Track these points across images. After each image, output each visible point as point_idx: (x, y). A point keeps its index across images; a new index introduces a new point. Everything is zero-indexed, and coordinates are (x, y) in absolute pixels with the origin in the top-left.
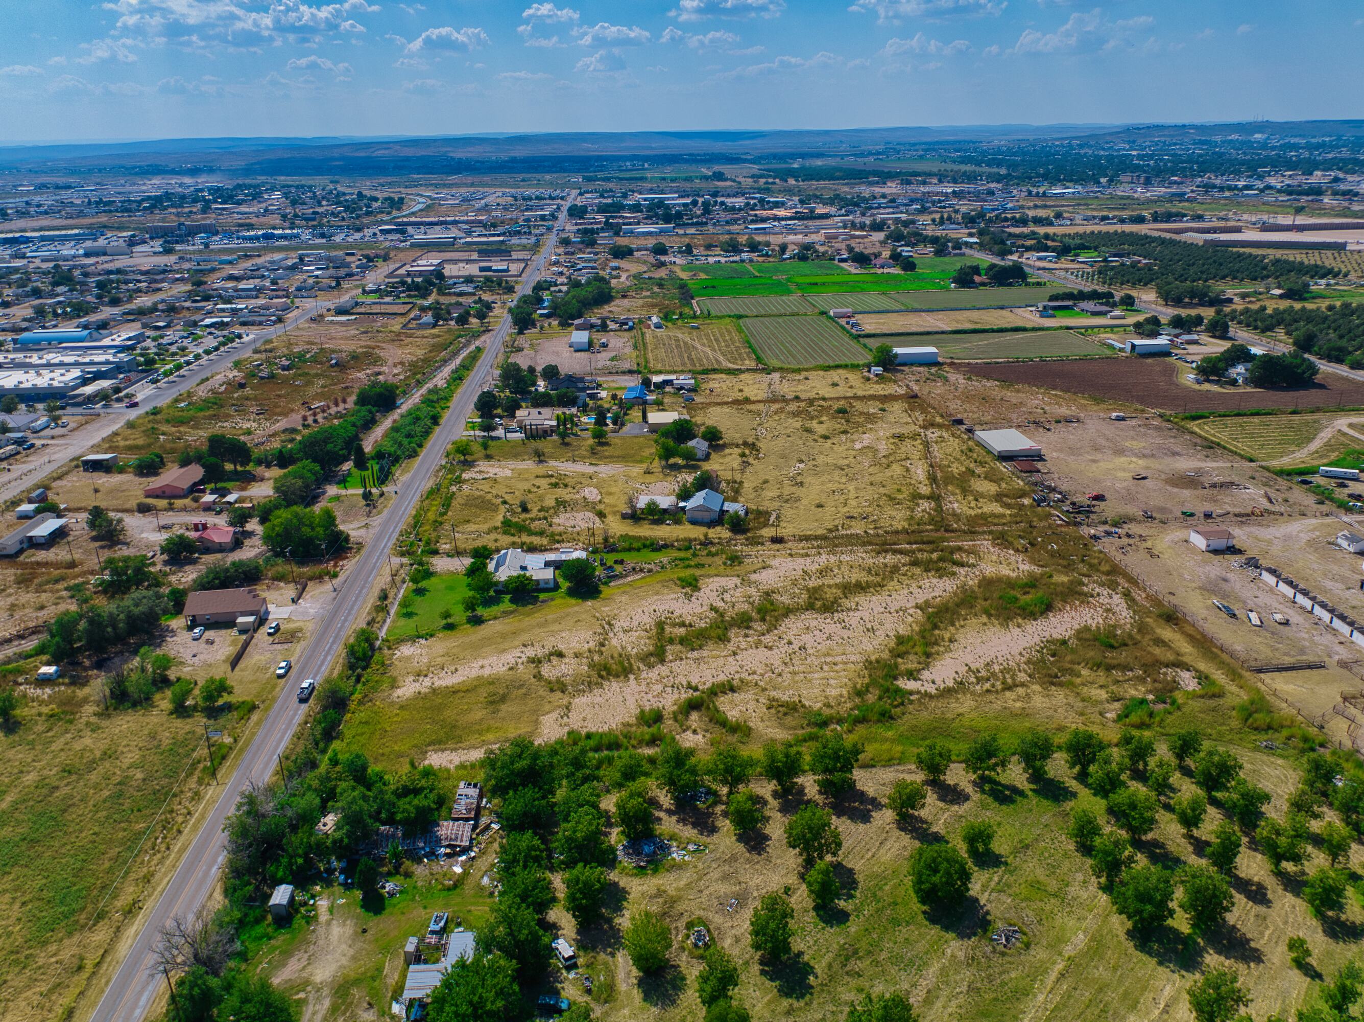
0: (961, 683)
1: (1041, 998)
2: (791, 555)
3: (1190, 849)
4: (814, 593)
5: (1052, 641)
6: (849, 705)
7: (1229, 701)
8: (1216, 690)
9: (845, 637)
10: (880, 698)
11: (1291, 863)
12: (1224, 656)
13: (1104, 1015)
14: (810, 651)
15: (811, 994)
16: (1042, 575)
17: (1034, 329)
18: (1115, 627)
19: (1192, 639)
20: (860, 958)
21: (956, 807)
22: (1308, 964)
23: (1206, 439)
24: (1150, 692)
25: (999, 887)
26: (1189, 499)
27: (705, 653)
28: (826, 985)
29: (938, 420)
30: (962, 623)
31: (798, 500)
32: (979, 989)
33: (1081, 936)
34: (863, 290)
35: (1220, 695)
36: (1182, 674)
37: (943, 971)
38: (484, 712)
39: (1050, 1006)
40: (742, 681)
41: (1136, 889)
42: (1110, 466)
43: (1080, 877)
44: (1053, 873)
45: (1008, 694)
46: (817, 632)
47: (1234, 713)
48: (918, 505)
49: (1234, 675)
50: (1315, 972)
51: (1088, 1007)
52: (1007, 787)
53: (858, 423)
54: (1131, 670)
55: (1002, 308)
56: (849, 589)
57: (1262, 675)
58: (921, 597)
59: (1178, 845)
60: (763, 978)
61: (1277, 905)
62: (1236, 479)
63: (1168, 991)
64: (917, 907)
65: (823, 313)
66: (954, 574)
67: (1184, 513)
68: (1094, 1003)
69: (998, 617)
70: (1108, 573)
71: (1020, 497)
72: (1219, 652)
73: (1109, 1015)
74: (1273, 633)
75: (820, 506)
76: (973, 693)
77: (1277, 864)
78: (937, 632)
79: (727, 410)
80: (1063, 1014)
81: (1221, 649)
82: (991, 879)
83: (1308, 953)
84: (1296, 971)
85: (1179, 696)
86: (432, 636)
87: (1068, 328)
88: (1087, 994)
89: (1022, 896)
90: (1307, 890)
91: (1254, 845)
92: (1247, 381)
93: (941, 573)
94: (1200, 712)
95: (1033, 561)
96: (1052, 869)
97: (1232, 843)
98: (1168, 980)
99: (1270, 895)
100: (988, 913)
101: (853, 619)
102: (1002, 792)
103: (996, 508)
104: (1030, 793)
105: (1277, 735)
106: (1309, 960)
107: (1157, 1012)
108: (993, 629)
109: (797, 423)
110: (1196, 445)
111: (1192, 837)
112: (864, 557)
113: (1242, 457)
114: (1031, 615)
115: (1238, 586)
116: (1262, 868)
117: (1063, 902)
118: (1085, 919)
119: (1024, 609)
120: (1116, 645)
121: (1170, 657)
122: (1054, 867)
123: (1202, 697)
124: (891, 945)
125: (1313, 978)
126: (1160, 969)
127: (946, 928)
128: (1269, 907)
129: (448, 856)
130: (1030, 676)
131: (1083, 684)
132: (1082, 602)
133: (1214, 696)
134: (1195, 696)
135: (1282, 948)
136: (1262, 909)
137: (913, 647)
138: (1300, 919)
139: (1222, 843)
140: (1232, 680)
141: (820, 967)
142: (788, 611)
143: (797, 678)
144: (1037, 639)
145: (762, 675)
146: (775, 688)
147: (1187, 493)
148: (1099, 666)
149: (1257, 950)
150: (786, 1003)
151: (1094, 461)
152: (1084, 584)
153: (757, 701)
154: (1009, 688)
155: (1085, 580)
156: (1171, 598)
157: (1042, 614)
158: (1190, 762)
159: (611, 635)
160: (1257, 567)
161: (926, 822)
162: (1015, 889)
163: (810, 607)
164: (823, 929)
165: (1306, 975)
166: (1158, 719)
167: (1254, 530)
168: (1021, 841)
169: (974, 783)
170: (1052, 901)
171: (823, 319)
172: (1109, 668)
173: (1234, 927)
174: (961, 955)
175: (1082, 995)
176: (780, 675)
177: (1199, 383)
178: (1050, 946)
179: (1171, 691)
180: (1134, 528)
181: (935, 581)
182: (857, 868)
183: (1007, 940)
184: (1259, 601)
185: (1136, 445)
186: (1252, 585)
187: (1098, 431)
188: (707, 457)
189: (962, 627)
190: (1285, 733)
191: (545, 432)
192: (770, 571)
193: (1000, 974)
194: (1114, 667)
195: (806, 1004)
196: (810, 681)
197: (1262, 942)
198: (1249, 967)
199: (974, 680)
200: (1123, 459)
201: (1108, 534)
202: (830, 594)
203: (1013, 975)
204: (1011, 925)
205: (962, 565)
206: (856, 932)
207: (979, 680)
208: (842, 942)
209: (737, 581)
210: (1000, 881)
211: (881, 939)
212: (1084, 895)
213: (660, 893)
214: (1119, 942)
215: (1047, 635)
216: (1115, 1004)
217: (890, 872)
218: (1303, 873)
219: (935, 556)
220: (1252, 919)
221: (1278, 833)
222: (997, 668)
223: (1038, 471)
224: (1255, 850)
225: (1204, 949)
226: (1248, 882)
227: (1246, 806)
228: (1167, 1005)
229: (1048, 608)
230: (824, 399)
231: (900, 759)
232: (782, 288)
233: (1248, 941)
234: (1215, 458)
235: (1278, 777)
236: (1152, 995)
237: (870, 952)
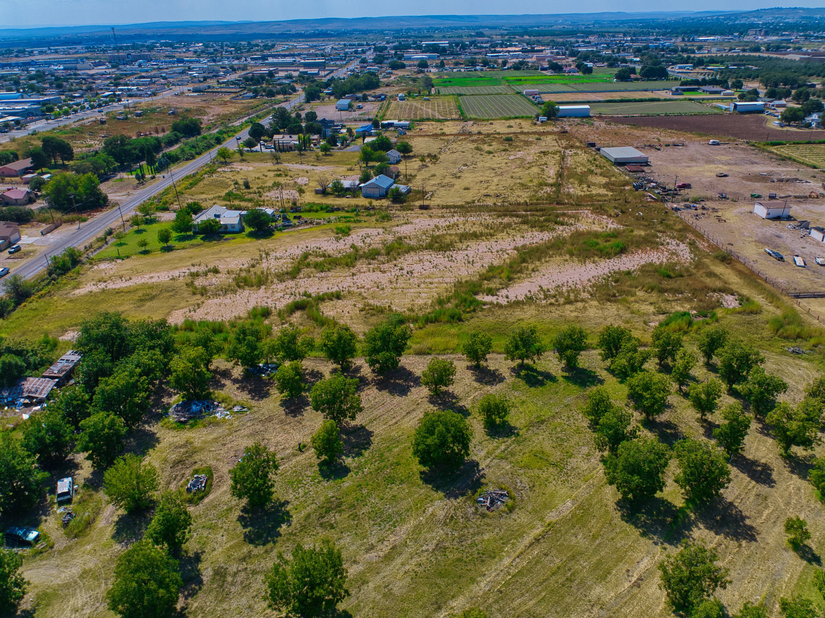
0: (531, 298)
1: (507, 561)
2: (431, 217)
3: (702, 431)
4: (435, 239)
5: (619, 273)
6: (428, 310)
7: (763, 317)
8: (755, 309)
9: (448, 266)
10: (457, 306)
11: (801, 448)
12: (767, 286)
13: (568, 584)
14: (415, 275)
15: (275, 542)
16: (624, 231)
17: (665, 100)
18: (676, 264)
19: (740, 273)
20: (340, 512)
21: (489, 388)
22: (805, 546)
23: (780, 155)
24: (695, 309)
25: (503, 455)
26: (759, 188)
27: (330, 274)
28: (295, 535)
29: (578, 144)
30: (547, 259)
31: (453, 185)
32: (446, 548)
33: (569, 504)
34: (551, 83)
35: (758, 312)
36: (726, 297)
37: (418, 528)
38: (132, 306)
39: (513, 571)
40: (349, 292)
41: (626, 460)
42: (701, 169)
43: (585, 450)
44: (560, 445)
45: (568, 307)
46: (427, 263)
47: (767, 326)
48: (542, 189)
49: (773, 298)
50: (813, 555)
51: (553, 574)
52: (541, 374)
53: (517, 146)
54: (682, 293)
55: (646, 90)
56: (464, 237)
57: (799, 300)
58: (520, 242)
59: (691, 428)
60: (239, 524)
61: (781, 486)
62: (799, 176)
63: (645, 564)
64: (417, 467)
65: (518, 93)
66: (554, 229)
67: (752, 196)
68: (562, 571)
69: (578, 256)
70: (680, 231)
71: (624, 185)
72: (763, 283)
73: (574, 585)
74: (814, 272)
75: (467, 189)
76: (538, 306)
77: (787, 448)
78: (524, 264)
79: (426, 139)
80: (525, 579)
81: (766, 280)
82: (498, 447)
83: (806, 535)
84: (792, 553)
85: (719, 312)
86: (128, 257)
87: (690, 100)
88: (557, 561)
89: (522, 464)
90: (814, 472)
91: (766, 430)
92: (818, 125)
93: (542, 228)
94: (736, 324)
95: (620, 222)
96: (560, 442)
97: (739, 423)
98: (648, 552)
99: (774, 476)
100: (483, 476)
101: (460, 256)
102: (535, 377)
103: (603, 191)
104: (561, 379)
105: (805, 343)
106: (807, 542)
107: (627, 585)
108: (571, 263)
109: (473, 146)
110: (771, 158)
111: (706, 421)
112: (488, 219)
113: (808, 165)
114: (608, 256)
115: (789, 241)
116: (770, 451)
117: (561, 471)
118: (578, 487)
119: (601, 251)
120: (673, 275)
121: (718, 284)
122: (562, 440)
123: (739, 313)
124: (377, 500)
125: (809, 561)
126: (643, 540)
127: (437, 488)
128: (773, 487)
129: (26, 405)
130: (591, 295)
131: (636, 302)
132: (653, 248)
133: (752, 312)
134: (734, 312)
135: (780, 528)
136: (763, 489)
137: (500, 274)
138: (804, 501)
139: (730, 424)
140: (771, 302)
141: (296, 518)
142: (411, 249)
143: (396, 292)
144: (606, 271)
145: (368, 289)
146: (373, 298)
147: (758, 185)
148: (653, 289)
149: (751, 528)
150: (246, 549)
151: (689, 167)
152: (657, 237)
153: (355, 305)
154: (570, 302)
155: (659, 235)
156: (730, 247)
157: (616, 254)
158: (716, 360)
159: (264, 261)
160: (807, 228)
161: (455, 398)
162: (518, 458)
163: (430, 247)
164: (319, 482)
165: (802, 557)
166: (695, 327)
167: (810, 207)
168: (538, 417)
169: (513, 370)
170: (551, 470)
171: (518, 96)
172: (662, 291)
173: (731, 504)
174: (441, 514)
175: (551, 562)
176: (383, 289)
177: (782, 126)
178: (535, 511)
179: (713, 309)
180: (709, 204)
181: (536, 233)
182: (376, 432)
183: (492, 502)
184: (806, 251)
185: (724, 158)
186: (801, 240)
187: (696, 151)
188: (398, 162)
189: (547, 262)
190: (813, 341)
191: (291, 148)
192: (409, 226)
193: (474, 535)
194: (666, 291)
195: (266, 552)
196: (405, 294)
197: (759, 521)
198: (740, 546)
199: (542, 297)
200: (711, 166)
201: (688, 207)
202: (448, 240)
203: (486, 537)
204: (501, 489)
205: (562, 224)
206: (348, 487)
207: (546, 297)
208: (331, 494)
209: (381, 231)
210: (505, 449)
211: (369, 495)
212: (584, 466)
213: (188, 443)
214: (607, 512)
215: (616, 269)
216: (585, 573)
217: (405, 437)
218: (813, 457)
219: (542, 219)
220: (752, 498)
221: (790, 418)
222: (564, 289)
223: (643, 171)
224: (767, 435)
225: (694, 523)
226: (754, 463)
227: (761, 393)
228: (640, 579)
229: (623, 251)
230: (499, 134)
231: (454, 350)
232: (497, 82)
233: (743, 518)
234: (786, 165)
235: (801, 376)
236: (626, 567)
237: (354, 506)
